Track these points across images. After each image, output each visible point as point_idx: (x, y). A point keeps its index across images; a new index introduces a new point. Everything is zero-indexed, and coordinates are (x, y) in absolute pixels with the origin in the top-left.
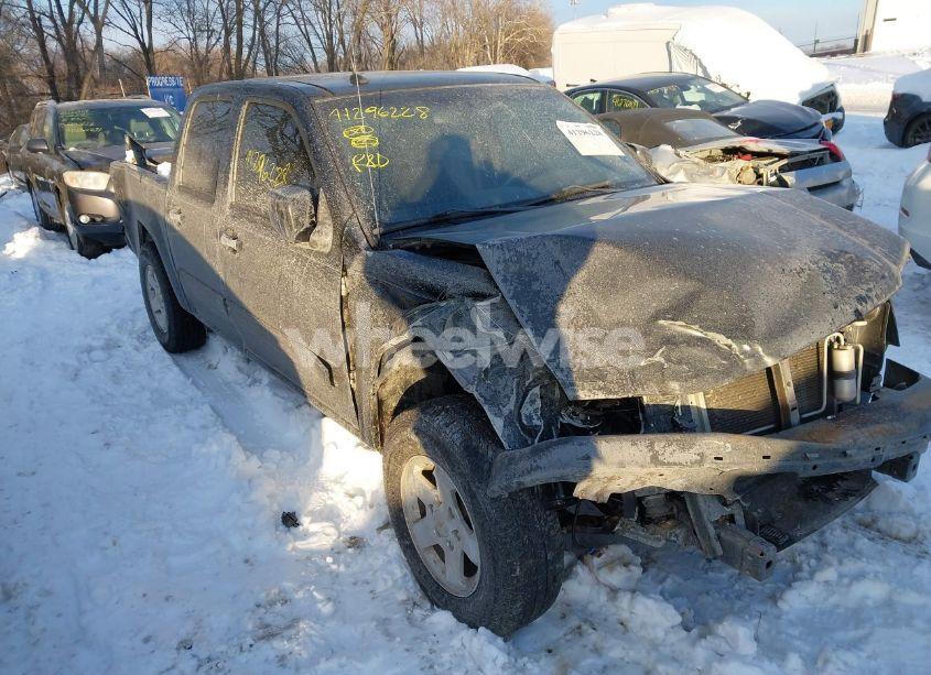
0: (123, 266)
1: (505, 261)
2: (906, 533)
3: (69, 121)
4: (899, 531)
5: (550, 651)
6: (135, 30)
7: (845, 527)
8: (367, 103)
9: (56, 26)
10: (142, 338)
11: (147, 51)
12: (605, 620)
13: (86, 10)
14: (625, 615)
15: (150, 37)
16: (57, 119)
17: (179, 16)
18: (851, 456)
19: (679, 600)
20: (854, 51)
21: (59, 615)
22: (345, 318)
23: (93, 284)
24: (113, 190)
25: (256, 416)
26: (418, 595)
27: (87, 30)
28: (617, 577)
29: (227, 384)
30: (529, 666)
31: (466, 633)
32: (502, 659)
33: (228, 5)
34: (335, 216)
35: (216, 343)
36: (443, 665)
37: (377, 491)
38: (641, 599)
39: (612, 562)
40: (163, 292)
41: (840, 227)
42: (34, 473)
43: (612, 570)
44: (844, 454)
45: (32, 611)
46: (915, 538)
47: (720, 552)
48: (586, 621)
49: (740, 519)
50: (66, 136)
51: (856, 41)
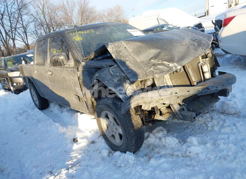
0: (27, 94)
1: (112, 48)
2: (233, 113)
3: (8, 61)
4: (231, 112)
5: (146, 155)
6: (23, 40)
7: (217, 114)
8: (78, 31)
9: (3, 43)
10: (33, 109)
11: (27, 45)
12: (159, 146)
13: (10, 37)
14: (164, 144)
15: (27, 41)
16: (5, 61)
17: (34, 35)
18: (210, 89)
19: (178, 138)
20: (205, 15)
21: (17, 173)
22: (80, 82)
23: (19, 100)
24: (21, 75)
25: (64, 120)
26: (111, 150)
27: (11, 42)
28: (160, 135)
29: (56, 114)
30: (141, 159)
31: (123, 155)
32: (134, 158)
33: (46, 30)
34: (73, 57)
35: (52, 105)
36: (119, 164)
37: (97, 129)
38: (167, 138)
39: (159, 131)
40: (36, 95)
41: (196, 34)
42: (7, 144)
43: (159, 133)
44: (208, 89)
45: (9, 174)
46: (235, 113)
47: (182, 118)
48: (154, 147)
49: (185, 109)
50: (8, 65)
51: (205, 13)
